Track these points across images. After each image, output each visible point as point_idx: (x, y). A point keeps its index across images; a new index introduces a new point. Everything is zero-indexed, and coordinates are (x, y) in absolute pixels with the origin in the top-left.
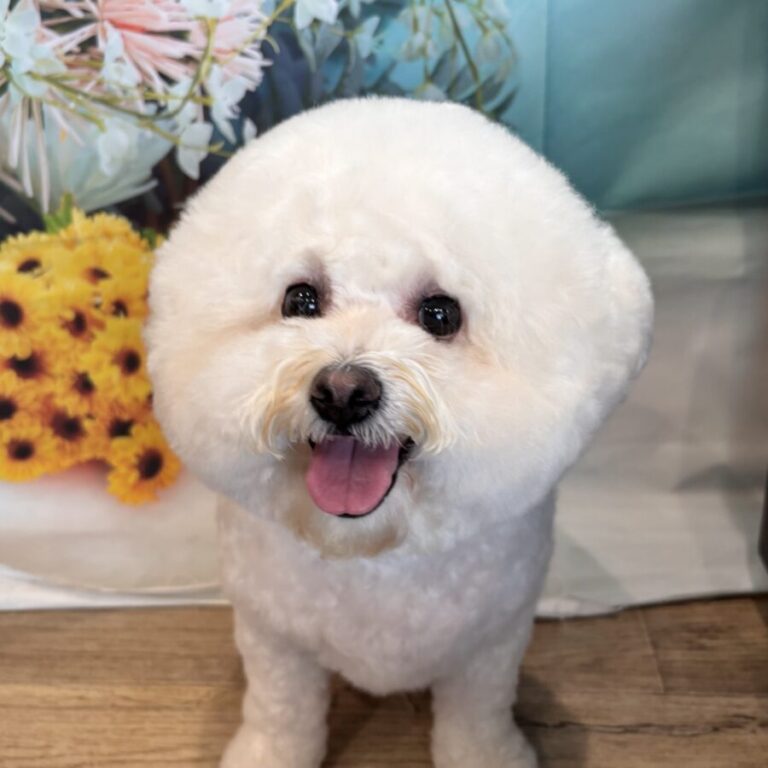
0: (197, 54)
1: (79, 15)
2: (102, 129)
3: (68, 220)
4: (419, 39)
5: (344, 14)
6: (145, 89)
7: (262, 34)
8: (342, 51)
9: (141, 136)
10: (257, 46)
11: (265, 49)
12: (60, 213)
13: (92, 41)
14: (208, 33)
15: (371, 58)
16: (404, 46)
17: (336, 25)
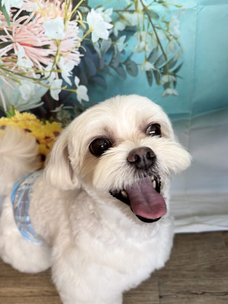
0: (54, 53)
1: (6, 41)
2: (20, 84)
3: (14, 114)
4: (143, 44)
5: (112, 36)
6: (35, 69)
7: (79, 45)
8: (111, 50)
9: (35, 86)
10: (78, 49)
11: (81, 50)
13: (12, 51)
14: (58, 46)
15: (123, 52)
16: (136, 47)
17: (108, 40)
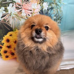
1: (20, 8)
3: (16, 30)
4: (54, 12)
6: (26, 16)
12: (15, 29)
14: (34, 10)
17: (47, 10)
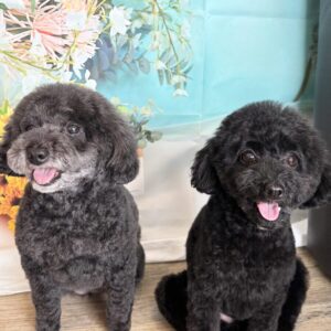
0: (70, 44)
1: (24, 27)
2: (26, 75)
3: (6, 111)
4: (156, 43)
5: (129, 32)
6: (48, 58)
7: (97, 38)
8: (126, 45)
9: (43, 78)
10: (94, 42)
11: (97, 43)
12: (2, 108)
13: (28, 37)
14: (75, 36)
15: (137, 48)
16: (150, 46)
17: (125, 36)
